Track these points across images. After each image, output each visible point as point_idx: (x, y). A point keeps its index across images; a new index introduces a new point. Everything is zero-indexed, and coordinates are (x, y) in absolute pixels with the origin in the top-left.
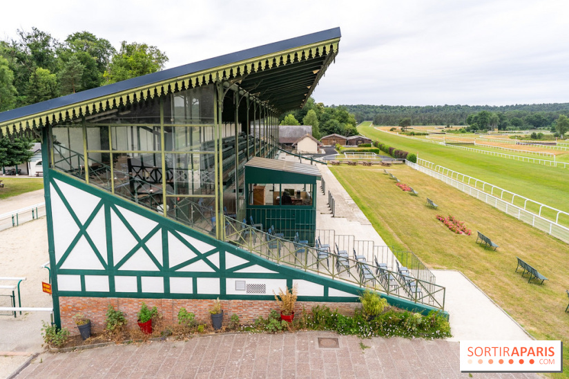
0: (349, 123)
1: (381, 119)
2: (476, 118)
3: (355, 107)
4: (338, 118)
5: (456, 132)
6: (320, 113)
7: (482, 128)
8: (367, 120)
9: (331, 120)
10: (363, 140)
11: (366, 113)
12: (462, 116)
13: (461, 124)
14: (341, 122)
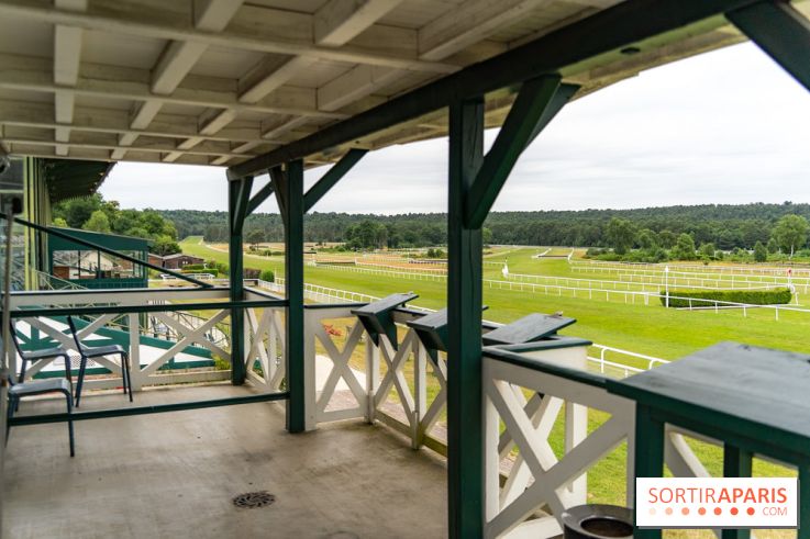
0: (166, 233)
1: (217, 231)
2: (358, 231)
3: (172, 212)
4: (145, 225)
5: (331, 250)
6: (114, 217)
7: (366, 245)
8: (195, 234)
9: (134, 229)
10: (190, 260)
11: (192, 223)
12: (338, 228)
13: (339, 240)
14: (151, 232)
